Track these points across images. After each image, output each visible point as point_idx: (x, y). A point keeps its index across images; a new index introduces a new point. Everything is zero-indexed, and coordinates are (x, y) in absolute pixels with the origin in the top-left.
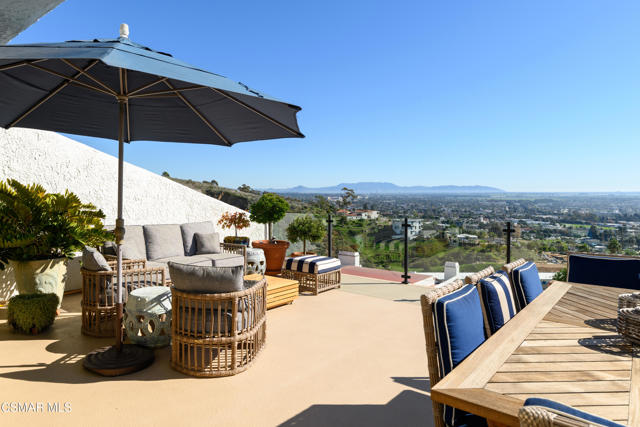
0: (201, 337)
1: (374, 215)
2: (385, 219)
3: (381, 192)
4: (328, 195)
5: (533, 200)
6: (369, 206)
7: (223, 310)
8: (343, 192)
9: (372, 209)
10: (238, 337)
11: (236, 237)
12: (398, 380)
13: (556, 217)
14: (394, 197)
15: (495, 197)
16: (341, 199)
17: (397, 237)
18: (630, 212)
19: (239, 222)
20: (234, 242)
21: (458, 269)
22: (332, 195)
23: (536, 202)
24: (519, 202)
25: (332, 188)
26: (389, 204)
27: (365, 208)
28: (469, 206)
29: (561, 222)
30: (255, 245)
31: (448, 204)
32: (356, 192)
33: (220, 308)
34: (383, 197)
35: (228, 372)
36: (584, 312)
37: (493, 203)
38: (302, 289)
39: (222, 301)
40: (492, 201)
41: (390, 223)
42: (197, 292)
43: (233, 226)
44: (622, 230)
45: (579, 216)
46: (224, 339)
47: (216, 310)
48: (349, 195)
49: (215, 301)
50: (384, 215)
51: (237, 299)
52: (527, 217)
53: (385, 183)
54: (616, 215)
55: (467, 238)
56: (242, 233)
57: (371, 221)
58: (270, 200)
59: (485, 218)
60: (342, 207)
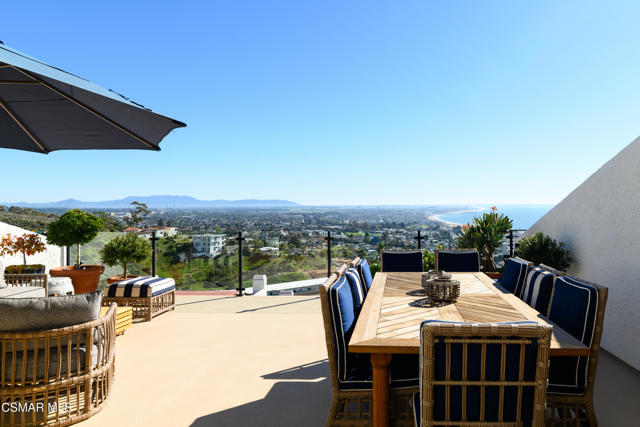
0: (42, 384)
1: (172, 232)
2: (185, 236)
3: (179, 206)
4: (112, 210)
5: (323, 212)
6: (165, 223)
7: (74, 346)
8: (133, 207)
9: (169, 225)
10: (93, 373)
11: (25, 266)
12: (266, 377)
13: (340, 227)
14: (195, 212)
15: (292, 211)
16: (129, 215)
17: (199, 255)
18: (390, 221)
19: (29, 246)
20: (23, 272)
21: (265, 281)
22: (117, 211)
23: (326, 214)
24: (313, 214)
25: (117, 202)
26: (189, 219)
27: (161, 225)
28: (270, 220)
29: (345, 231)
30: (54, 273)
31: (250, 218)
32: (149, 207)
33: (70, 343)
34: (181, 212)
35: (80, 417)
36: (403, 288)
37: (292, 216)
38: (135, 316)
39: (74, 334)
40: (290, 214)
41: (191, 240)
42: (37, 329)
43: (19, 253)
44: (385, 235)
45: (357, 225)
46: (75, 379)
47: (64, 348)
48: (140, 210)
49: (65, 337)
50: (184, 232)
51: (93, 329)
52: (319, 228)
53: (184, 197)
54: (381, 224)
55: (270, 251)
56: (33, 260)
57: (169, 239)
58: (79, 218)
59: (285, 230)
60: (131, 224)
